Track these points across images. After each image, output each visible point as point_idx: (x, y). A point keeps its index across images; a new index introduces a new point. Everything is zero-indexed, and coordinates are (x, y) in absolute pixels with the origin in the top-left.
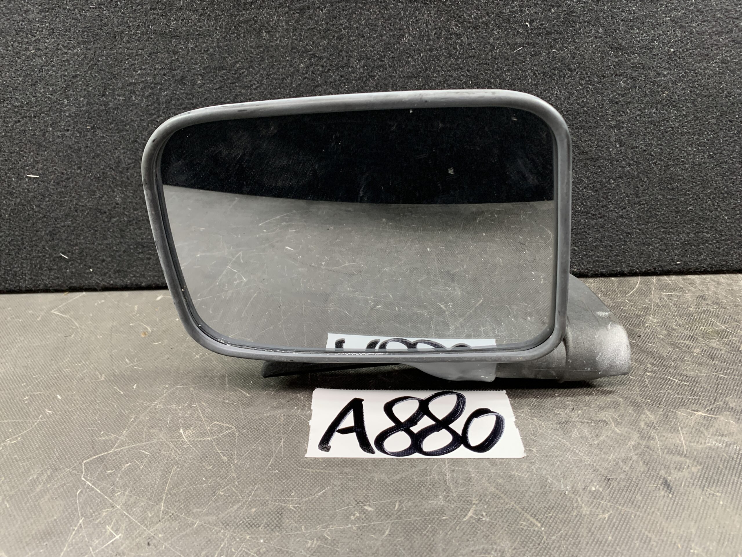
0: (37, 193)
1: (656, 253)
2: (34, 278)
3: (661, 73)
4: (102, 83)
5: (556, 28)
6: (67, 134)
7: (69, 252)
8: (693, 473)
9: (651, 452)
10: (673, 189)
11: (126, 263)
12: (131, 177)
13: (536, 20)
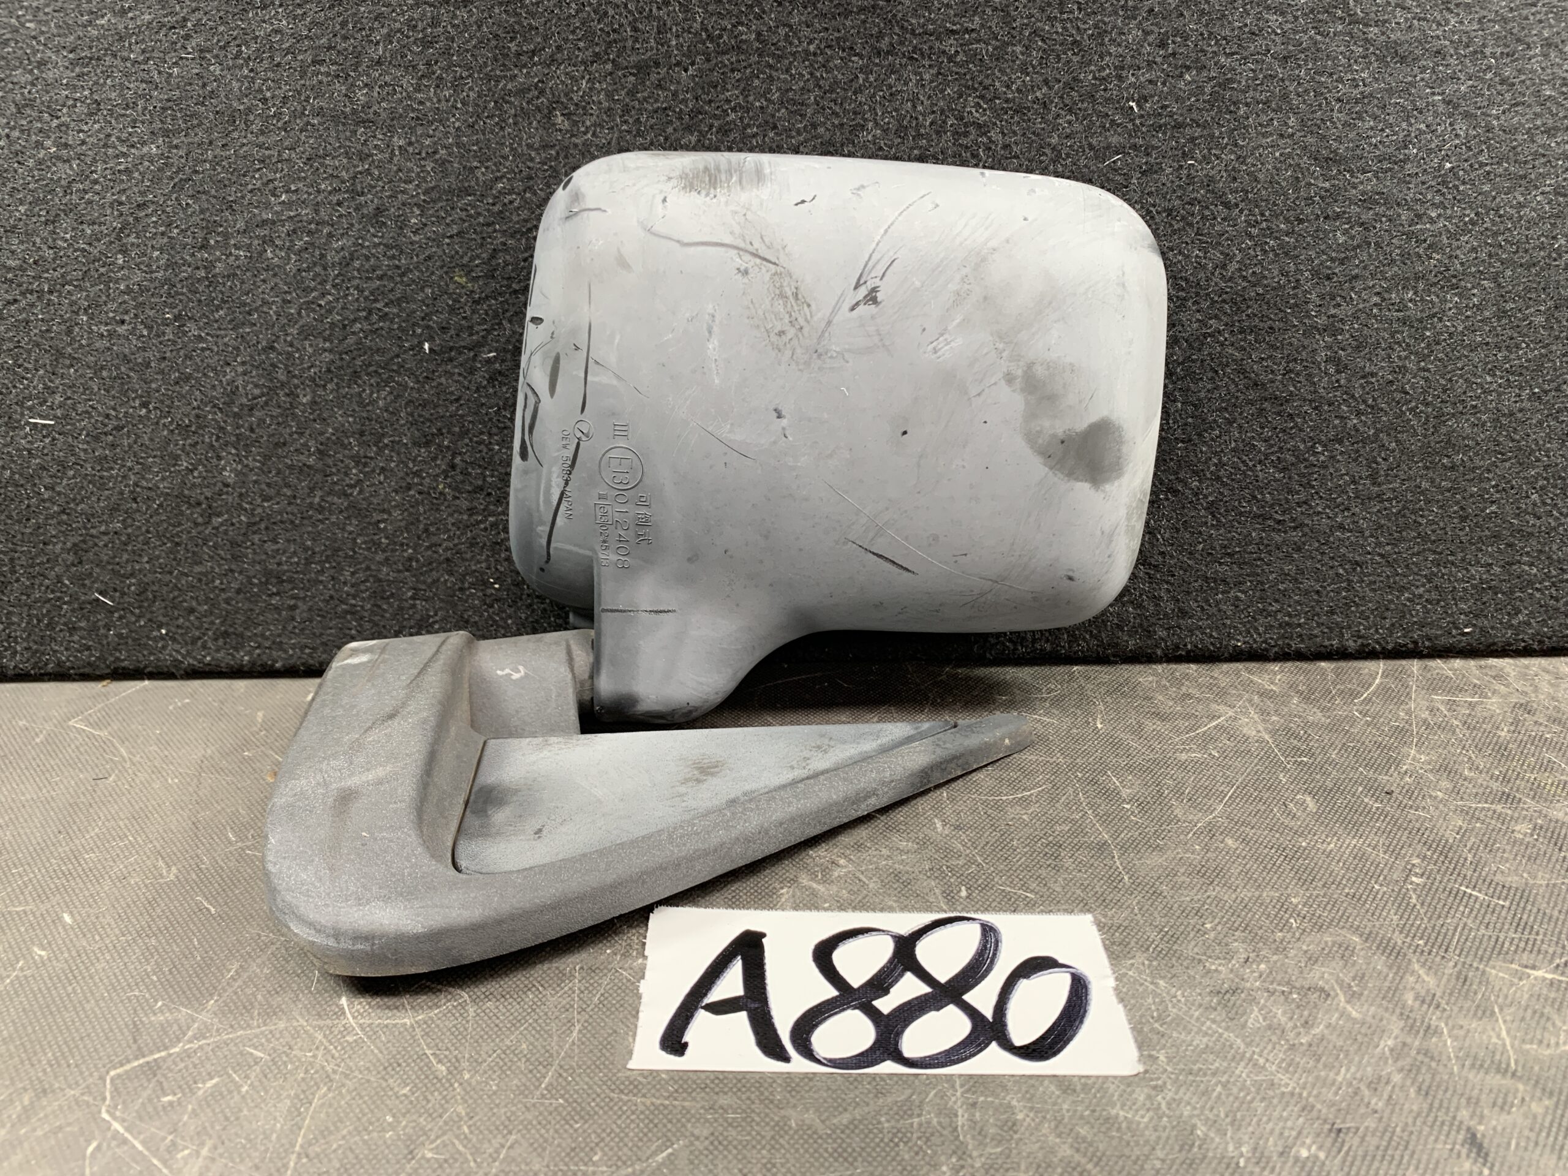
0: (49, 458)
1: (1418, 607)
2: (35, 647)
3: (1425, 214)
4: (202, 220)
5: (1194, 116)
6: (121, 330)
7: (115, 590)
8: (1535, 1117)
9: (1434, 1064)
10: (1453, 468)
11: (241, 618)
12: (258, 425)
13: (1152, 96)
